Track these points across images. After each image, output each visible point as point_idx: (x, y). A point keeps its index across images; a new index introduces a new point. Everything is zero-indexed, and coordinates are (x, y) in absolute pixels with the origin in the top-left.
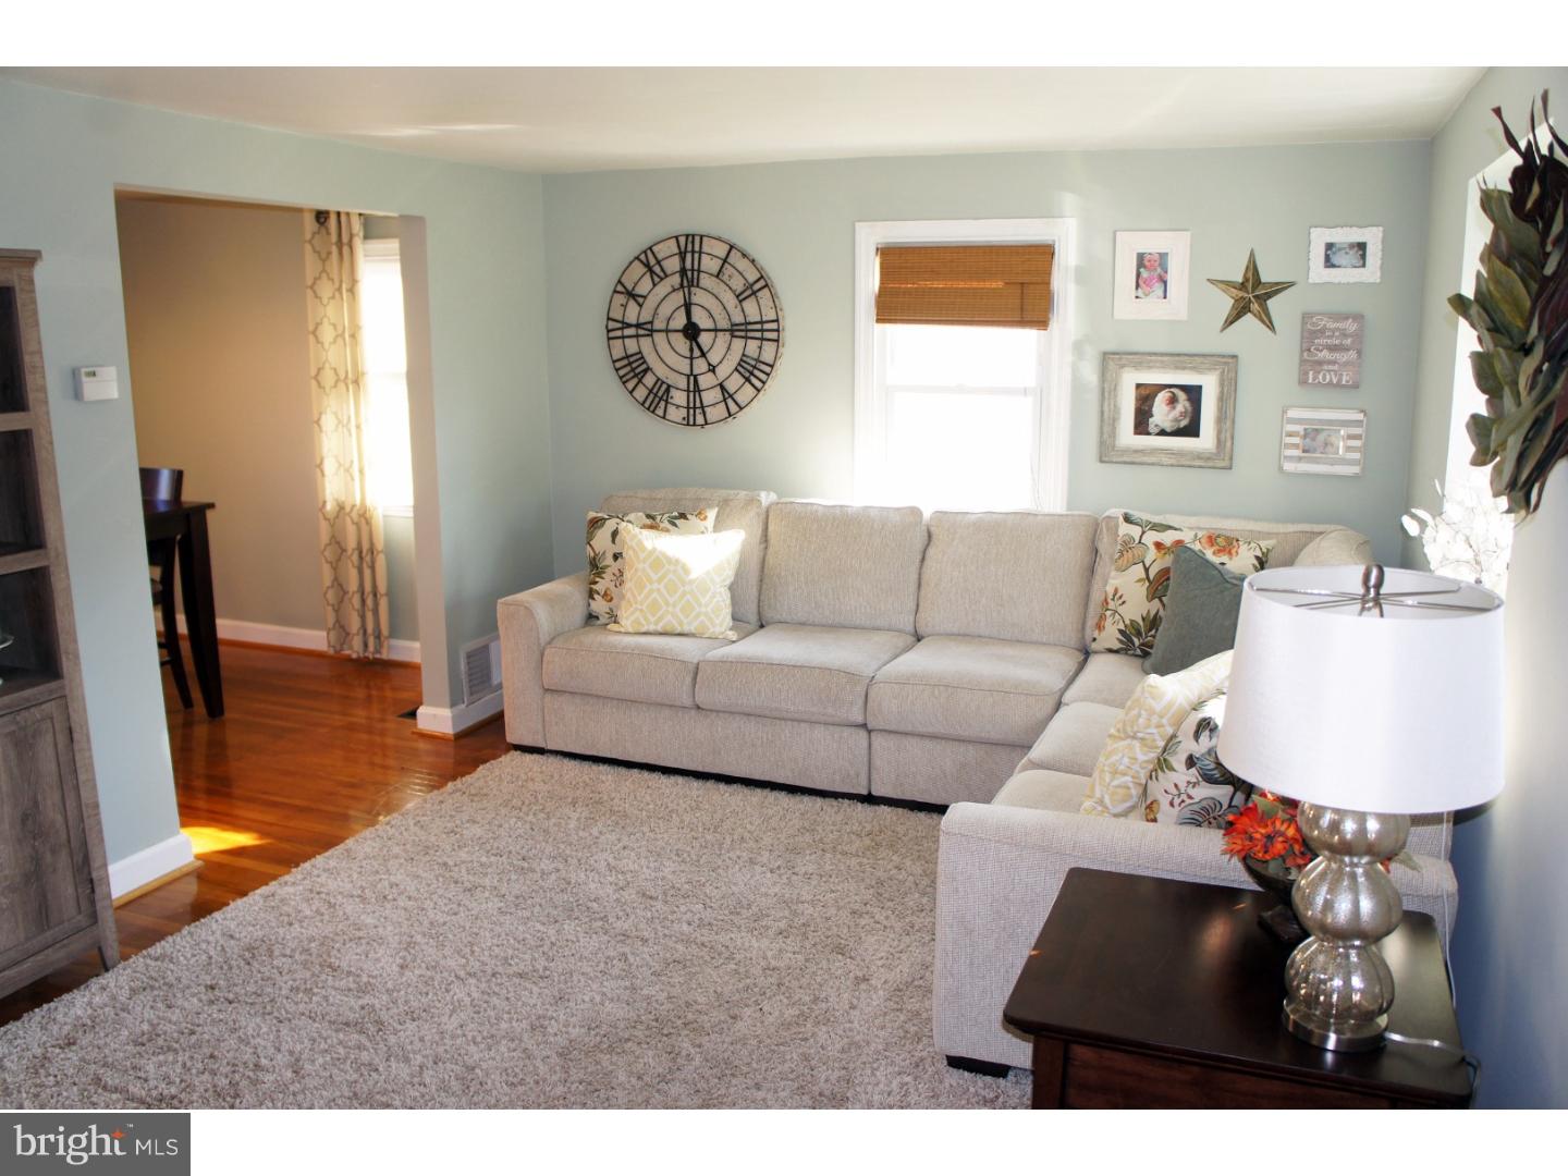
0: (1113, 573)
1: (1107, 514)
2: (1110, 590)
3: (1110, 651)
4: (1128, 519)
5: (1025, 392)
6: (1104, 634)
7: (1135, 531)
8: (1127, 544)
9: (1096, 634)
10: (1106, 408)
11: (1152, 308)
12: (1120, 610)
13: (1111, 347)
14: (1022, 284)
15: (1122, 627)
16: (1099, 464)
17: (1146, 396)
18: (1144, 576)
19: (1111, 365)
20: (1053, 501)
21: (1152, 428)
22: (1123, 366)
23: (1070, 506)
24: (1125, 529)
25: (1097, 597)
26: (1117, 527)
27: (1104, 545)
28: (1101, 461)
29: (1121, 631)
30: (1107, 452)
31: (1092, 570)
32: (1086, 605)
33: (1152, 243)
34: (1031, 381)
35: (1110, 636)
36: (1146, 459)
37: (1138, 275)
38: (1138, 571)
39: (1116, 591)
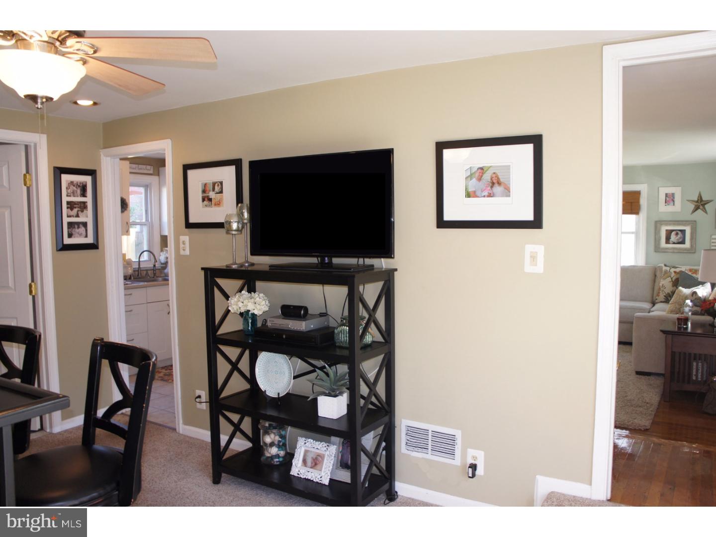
0: (662, 280)
1: (659, 265)
2: (661, 285)
3: (661, 302)
4: (665, 265)
5: (633, 233)
6: (659, 297)
7: (668, 269)
8: (666, 272)
9: (657, 298)
10: (657, 237)
11: (670, 208)
12: (664, 290)
13: (657, 219)
14: (631, 203)
15: (665, 295)
16: (655, 253)
17: (669, 233)
18: (671, 280)
19: (658, 224)
20: (641, 262)
21: (671, 242)
22: (662, 225)
23: (646, 264)
24: (664, 268)
25: (656, 288)
26: (662, 268)
27: (658, 274)
28: (655, 252)
29: (665, 296)
30: (657, 249)
31: (654, 281)
32: (653, 291)
33: (670, 190)
34: (634, 230)
35: (661, 297)
36: (669, 251)
37: (666, 199)
38: (669, 279)
39: (663, 285)
